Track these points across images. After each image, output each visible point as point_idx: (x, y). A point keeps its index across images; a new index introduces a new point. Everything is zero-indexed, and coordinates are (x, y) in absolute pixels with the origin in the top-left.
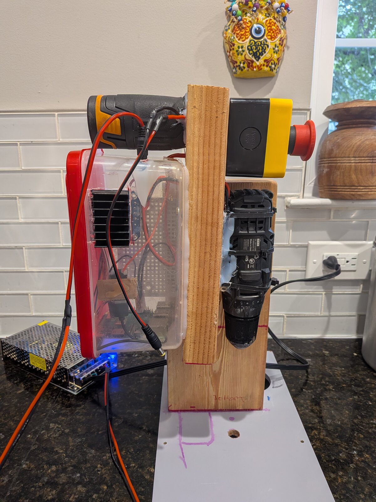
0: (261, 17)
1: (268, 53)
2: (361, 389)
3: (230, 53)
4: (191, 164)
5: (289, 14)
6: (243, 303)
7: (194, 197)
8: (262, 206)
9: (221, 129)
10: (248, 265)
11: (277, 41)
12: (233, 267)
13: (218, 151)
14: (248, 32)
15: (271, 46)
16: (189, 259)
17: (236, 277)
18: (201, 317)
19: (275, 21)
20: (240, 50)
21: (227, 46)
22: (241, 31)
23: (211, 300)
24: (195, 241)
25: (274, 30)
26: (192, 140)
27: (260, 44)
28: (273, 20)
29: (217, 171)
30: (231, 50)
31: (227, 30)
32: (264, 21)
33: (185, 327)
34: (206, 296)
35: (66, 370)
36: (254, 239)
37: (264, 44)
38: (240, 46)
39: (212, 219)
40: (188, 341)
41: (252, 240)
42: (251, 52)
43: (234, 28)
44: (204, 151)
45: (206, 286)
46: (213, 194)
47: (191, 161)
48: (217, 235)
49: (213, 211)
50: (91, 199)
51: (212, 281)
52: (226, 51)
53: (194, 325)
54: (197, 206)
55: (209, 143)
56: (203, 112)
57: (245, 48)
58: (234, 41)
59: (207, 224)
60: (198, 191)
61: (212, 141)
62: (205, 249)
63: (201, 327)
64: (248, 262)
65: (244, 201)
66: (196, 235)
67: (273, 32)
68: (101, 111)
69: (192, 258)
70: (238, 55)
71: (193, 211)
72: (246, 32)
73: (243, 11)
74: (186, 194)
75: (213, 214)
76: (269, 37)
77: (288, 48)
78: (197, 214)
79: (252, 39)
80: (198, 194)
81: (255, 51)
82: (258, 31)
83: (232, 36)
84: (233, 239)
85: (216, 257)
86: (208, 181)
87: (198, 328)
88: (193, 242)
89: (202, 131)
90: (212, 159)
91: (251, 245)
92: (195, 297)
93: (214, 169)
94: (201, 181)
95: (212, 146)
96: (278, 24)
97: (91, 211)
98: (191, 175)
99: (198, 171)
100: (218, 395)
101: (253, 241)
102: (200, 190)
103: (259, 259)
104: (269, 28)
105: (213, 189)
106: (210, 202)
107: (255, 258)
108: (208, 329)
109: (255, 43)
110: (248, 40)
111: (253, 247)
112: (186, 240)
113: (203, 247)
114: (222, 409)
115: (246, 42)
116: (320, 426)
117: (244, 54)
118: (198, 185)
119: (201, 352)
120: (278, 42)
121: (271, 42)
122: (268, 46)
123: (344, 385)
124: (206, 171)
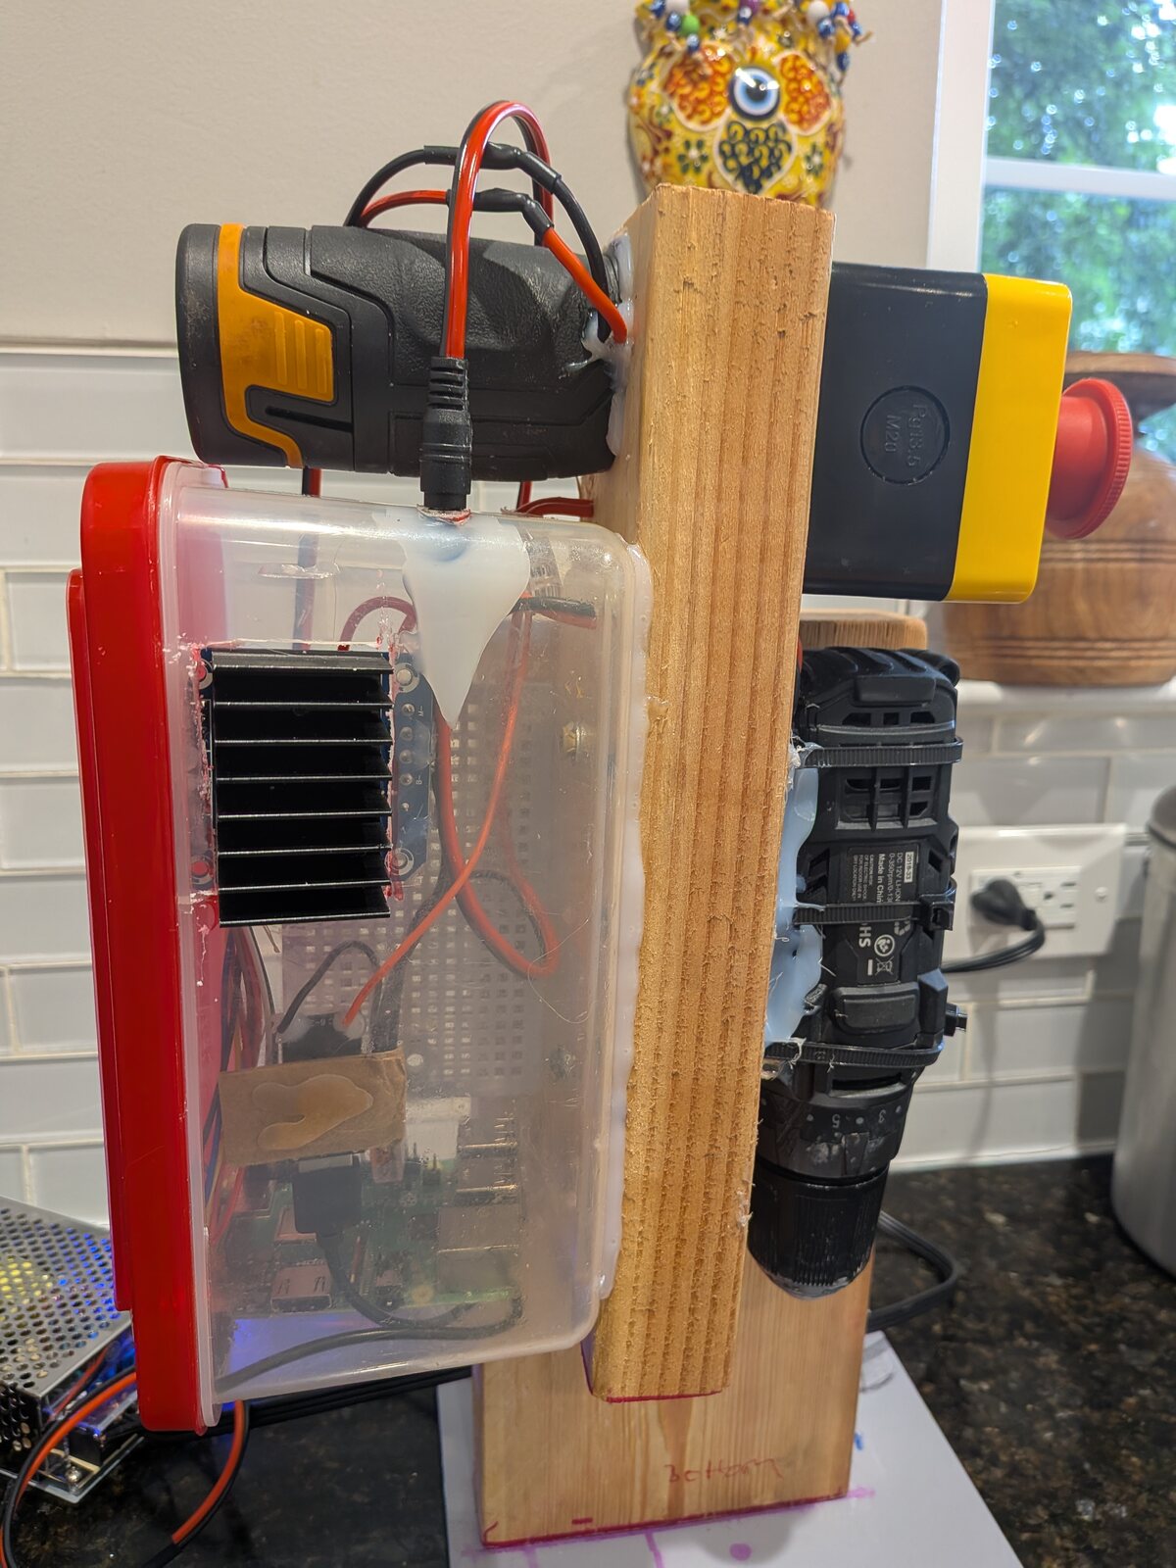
0: (765, 45)
1: (789, 171)
2: (1152, 1357)
3: (652, 162)
4: (665, 538)
5: (858, 43)
6: (842, 1120)
7: (671, 680)
8: (925, 718)
9: (798, 388)
10: (871, 962)
11: (817, 132)
12: (809, 969)
13: (779, 479)
14: (720, 93)
15: (800, 148)
16: (642, 950)
17: (819, 1016)
18: (683, 1199)
19: (811, 66)
20: (694, 153)
21: (644, 141)
22: (695, 85)
23: (727, 1126)
24: (670, 874)
25: (809, 95)
26: (670, 429)
27: (762, 137)
28: (804, 60)
29: (774, 566)
30: (656, 153)
31: (641, 83)
32: (776, 60)
33: (614, 1247)
34: (706, 1106)
35: (31, 1401)
36: (892, 855)
37: (777, 140)
38: (694, 139)
39: (747, 776)
40: (623, 1306)
41: (887, 859)
42: (732, 164)
43: (671, 75)
44: (720, 479)
45: (710, 1067)
46: (755, 669)
47: (665, 525)
48: (764, 843)
49: (750, 739)
50: (201, 692)
51: (735, 1040)
52: (639, 156)
53: (651, 1235)
54: (684, 718)
55: (745, 448)
56: (725, 309)
57: (712, 147)
58: (669, 121)
59: (721, 798)
60: (688, 654)
61: (759, 439)
62: (712, 906)
63: (681, 1240)
64: (869, 950)
65: (856, 697)
66: (674, 845)
67: (807, 101)
68: (247, 288)
69: (654, 948)
70: (685, 169)
71: (666, 740)
72: (712, 93)
73: (702, 22)
74: (635, 666)
75: (749, 752)
76: (794, 117)
77: (848, 162)
78: (682, 756)
79: (735, 117)
80: (687, 669)
81: (744, 160)
82: (757, 95)
83: (662, 105)
84: (809, 856)
85: (754, 940)
86: (736, 610)
87: (669, 1250)
88: (659, 877)
89: (716, 392)
90: (753, 515)
91: (880, 879)
92: (661, 1118)
93: (762, 560)
94: (702, 614)
95: (757, 463)
96: (820, 74)
97: (198, 748)
98: (662, 584)
99: (694, 567)
100: (682, 1463)
101: (892, 863)
102: (699, 652)
103: (912, 933)
104: (793, 86)
105: (756, 647)
106: (742, 702)
107: (896, 930)
108: (712, 1249)
109: (747, 132)
110: (720, 123)
111: (890, 888)
112: (629, 869)
113: (704, 899)
114: (698, 1513)
115: (715, 129)
116: (1063, 1537)
117: (706, 168)
118: (691, 628)
119: (678, 1346)
120: (821, 140)
121: (800, 136)
122: (789, 148)
123: (1093, 1347)
124: (727, 569)
